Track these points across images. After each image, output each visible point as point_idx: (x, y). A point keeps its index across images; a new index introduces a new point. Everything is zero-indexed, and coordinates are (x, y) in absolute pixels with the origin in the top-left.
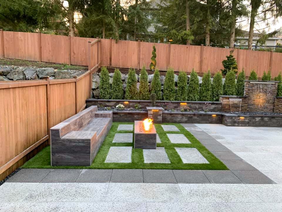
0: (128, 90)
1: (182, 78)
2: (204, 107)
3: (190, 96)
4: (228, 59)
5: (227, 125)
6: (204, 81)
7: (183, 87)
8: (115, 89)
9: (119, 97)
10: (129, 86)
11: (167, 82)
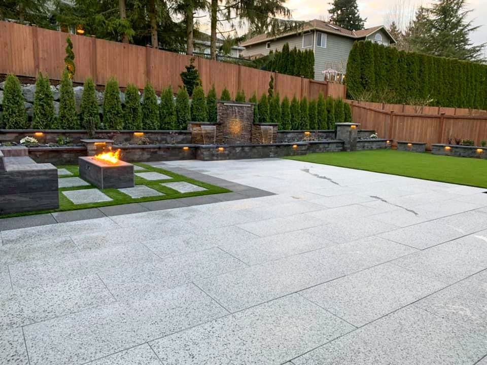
0: (38, 112)
1: (132, 95)
2: (169, 139)
3: (146, 123)
4: (189, 71)
5: (203, 160)
6: (164, 100)
7: (135, 108)
8: (12, 110)
9: (21, 125)
10: (40, 105)
11: (108, 99)
